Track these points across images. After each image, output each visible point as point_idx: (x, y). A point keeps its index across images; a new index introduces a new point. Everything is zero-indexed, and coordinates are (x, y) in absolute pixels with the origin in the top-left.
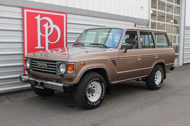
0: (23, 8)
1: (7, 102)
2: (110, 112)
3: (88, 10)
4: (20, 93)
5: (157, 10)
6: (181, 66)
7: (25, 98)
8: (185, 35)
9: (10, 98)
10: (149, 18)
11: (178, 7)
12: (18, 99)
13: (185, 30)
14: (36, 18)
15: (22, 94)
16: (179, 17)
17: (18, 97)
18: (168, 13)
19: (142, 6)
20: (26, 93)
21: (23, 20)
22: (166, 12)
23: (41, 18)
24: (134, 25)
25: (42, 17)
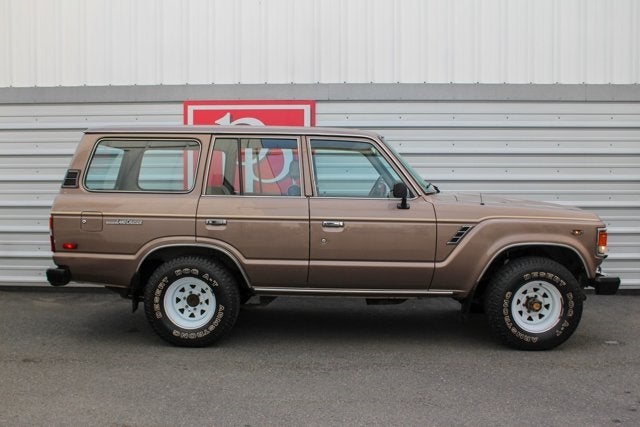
23: (232, 121)
25: (236, 119)
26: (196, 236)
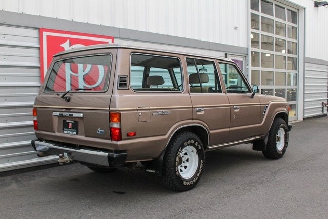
0: (41, 30)
1: (14, 186)
2: (186, 202)
3: (148, 33)
4: (36, 171)
5: (260, 32)
6: (300, 122)
7: (44, 178)
8: (306, 71)
9: (20, 179)
10: (248, 46)
11: (293, 27)
12: (32, 182)
13: (306, 64)
14: (62, 45)
15: (40, 172)
16: (295, 44)
17: (34, 177)
18: (278, 37)
19: (236, 25)
20: (47, 170)
21: (40, 49)
22: (274, 36)
23: (70, 46)
24: (225, 56)
25: (73, 45)
26: (193, 119)
